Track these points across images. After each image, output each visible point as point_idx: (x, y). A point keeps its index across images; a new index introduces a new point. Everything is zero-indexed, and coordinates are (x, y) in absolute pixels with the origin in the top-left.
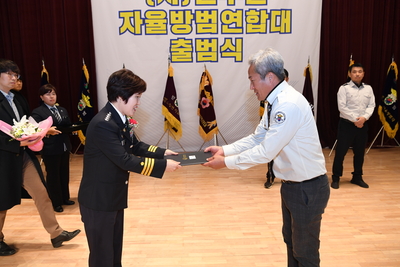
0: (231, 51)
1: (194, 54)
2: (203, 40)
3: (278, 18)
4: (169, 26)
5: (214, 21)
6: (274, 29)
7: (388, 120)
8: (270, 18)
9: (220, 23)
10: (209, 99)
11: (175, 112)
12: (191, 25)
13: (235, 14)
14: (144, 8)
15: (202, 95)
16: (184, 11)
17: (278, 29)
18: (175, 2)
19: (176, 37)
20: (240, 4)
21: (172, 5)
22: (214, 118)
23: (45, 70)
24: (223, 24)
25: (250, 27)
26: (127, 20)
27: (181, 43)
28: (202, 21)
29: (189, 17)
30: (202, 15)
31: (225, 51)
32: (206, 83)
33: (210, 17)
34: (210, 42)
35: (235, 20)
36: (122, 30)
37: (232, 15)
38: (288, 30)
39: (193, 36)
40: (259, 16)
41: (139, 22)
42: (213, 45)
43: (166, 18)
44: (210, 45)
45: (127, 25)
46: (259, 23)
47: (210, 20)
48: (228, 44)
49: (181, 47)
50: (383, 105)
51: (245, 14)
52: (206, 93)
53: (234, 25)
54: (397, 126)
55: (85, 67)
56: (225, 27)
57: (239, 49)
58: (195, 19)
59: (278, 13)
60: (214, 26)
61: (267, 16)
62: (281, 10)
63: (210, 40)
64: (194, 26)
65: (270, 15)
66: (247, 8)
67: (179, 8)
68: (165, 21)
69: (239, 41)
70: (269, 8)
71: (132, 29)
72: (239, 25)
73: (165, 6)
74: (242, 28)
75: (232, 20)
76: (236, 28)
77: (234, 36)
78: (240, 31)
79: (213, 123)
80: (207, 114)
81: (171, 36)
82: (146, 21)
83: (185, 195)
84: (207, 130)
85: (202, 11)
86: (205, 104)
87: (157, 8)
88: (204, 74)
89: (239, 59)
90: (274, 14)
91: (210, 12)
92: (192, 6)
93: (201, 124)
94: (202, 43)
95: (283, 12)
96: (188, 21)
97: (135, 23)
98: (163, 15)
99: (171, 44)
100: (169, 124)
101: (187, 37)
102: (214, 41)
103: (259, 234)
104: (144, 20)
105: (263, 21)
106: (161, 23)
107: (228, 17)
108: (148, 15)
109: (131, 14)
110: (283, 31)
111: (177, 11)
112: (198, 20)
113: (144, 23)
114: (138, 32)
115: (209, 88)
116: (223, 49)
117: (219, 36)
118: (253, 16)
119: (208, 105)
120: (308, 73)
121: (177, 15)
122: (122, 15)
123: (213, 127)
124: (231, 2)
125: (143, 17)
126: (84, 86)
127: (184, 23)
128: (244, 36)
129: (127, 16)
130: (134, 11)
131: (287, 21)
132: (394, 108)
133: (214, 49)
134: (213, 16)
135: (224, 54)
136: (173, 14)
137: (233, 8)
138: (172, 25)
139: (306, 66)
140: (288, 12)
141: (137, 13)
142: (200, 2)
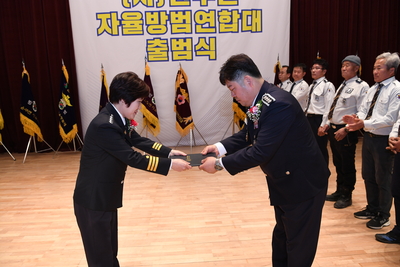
0: (205, 50)
1: (170, 53)
2: (178, 39)
3: (249, 18)
4: (145, 27)
5: (188, 21)
6: (245, 28)
8: (241, 18)
9: (194, 23)
10: (184, 96)
11: (153, 109)
12: (166, 25)
13: (208, 15)
14: (121, 9)
15: (178, 92)
16: (159, 12)
17: (249, 28)
18: (150, 4)
19: (152, 37)
20: (213, 5)
21: (147, 6)
22: (189, 114)
23: (25, 72)
24: (197, 24)
25: (223, 27)
26: (104, 21)
27: (157, 42)
28: (177, 21)
29: (164, 17)
30: (177, 16)
31: (200, 50)
32: (182, 81)
33: (184, 17)
34: (185, 41)
35: (208, 20)
36: (100, 31)
37: (205, 15)
38: (259, 29)
39: (168, 36)
40: (231, 16)
41: (116, 23)
42: (188, 44)
43: (142, 19)
44: (185, 44)
45: (105, 26)
46: (231, 23)
47: (184, 21)
48: (202, 43)
49: (157, 47)
51: (218, 14)
52: (182, 90)
53: (207, 25)
55: (64, 68)
56: (199, 27)
57: (213, 48)
58: (169, 19)
59: (249, 13)
60: (188, 26)
61: (239, 16)
62: (252, 10)
64: (169, 26)
65: (241, 15)
66: (219, 8)
67: (155, 9)
68: (141, 22)
69: (212, 40)
70: (240, 8)
71: (109, 30)
72: (212, 25)
73: (141, 8)
74: (215, 27)
75: (205, 20)
76: (210, 27)
77: (207, 36)
78: (213, 30)
79: (188, 119)
80: (183, 110)
81: (147, 36)
82: (123, 22)
83: (157, 188)
84: (183, 125)
85: (177, 12)
86: (180, 101)
87: (132, 9)
88: (179, 72)
89: (213, 57)
90: (245, 14)
91: (184, 12)
92: (167, 8)
93: (178, 120)
94: (178, 43)
95: (254, 12)
96: (163, 22)
97: (112, 24)
98: (139, 16)
99: (147, 44)
100: (147, 121)
101: (162, 37)
102: (189, 41)
103: (220, 222)
104: (120, 21)
105: (235, 20)
106: (137, 24)
107: (201, 17)
108: (125, 16)
109: (108, 16)
110: (254, 30)
111: (152, 13)
112: (173, 20)
113: (121, 24)
114: (115, 32)
115: (184, 86)
116: (198, 48)
117: (194, 35)
118: (225, 16)
119: (183, 102)
121: (152, 16)
122: (99, 16)
123: (189, 123)
124: (204, 3)
125: (119, 18)
126: (63, 86)
127: (160, 24)
128: (217, 35)
129: (104, 17)
130: (111, 13)
131: (258, 20)
133: (189, 48)
134: (187, 17)
135: (198, 53)
136: (149, 15)
137: (206, 9)
138: (148, 26)
139: (276, 63)
140: (259, 12)
141: (114, 15)
142: (174, 3)
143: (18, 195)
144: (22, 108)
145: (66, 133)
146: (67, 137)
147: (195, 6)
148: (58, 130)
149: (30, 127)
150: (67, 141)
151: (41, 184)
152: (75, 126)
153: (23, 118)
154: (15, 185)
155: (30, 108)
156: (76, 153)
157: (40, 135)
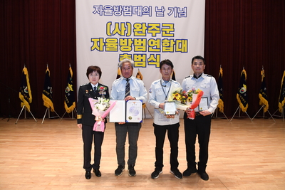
0: (154, 61)
2: (138, 55)
3: (180, 44)
4: (119, 47)
5: (144, 45)
6: (178, 50)
7: (242, 102)
8: (175, 44)
9: (147, 46)
12: (131, 47)
13: (156, 41)
14: (106, 37)
16: (128, 39)
17: (180, 50)
18: (123, 34)
19: (123, 53)
20: (159, 36)
21: (121, 35)
23: (48, 70)
24: (149, 46)
25: (164, 49)
26: (96, 43)
27: (126, 56)
28: (138, 45)
29: (130, 42)
30: (138, 41)
31: (150, 61)
33: (142, 42)
35: (156, 45)
36: (93, 49)
37: (154, 42)
38: (186, 51)
39: (132, 53)
40: (170, 43)
41: (102, 44)
42: (144, 58)
43: (117, 43)
44: (142, 58)
45: (96, 46)
46: (169, 46)
47: (142, 45)
48: (152, 58)
50: (239, 93)
51: (162, 41)
53: (155, 47)
54: (247, 105)
55: (71, 68)
56: (150, 48)
57: (158, 60)
58: (133, 43)
59: (180, 41)
60: (144, 48)
62: (182, 40)
63: (142, 55)
64: (133, 47)
65: (175, 42)
66: (163, 38)
67: (125, 37)
69: (158, 56)
70: (175, 38)
71: (98, 48)
72: (158, 47)
73: (117, 36)
75: (154, 44)
76: (157, 49)
77: (155, 53)
78: (159, 50)
81: (120, 52)
85: (138, 39)
87: (112, 37)
88: (138, 74)
89: (158, 66)
90: (178, 42)
91: (142, 40)
92: (132, 37)
94: (138, 57)
96: (130, 45)
97: (100, 45)
98: (116, 41)
99: (120, 57)
101: (129, 53)
102: (144, 56)
104: (105, 43)
105: (172, 45)
106: (115, 45)
107: (152, 43)
108: (108, 41)
109: (98, 40)
110: (183, 51)
111: (124, 39)
113: (105, 45)
114: (101, 49)
117: (147, 53)
118: (166, 42)
121: (124, 41)
122: (93, 40)
125: (104, 41)
126: (69, 79)
127: (127, 45)
128: (161, 53)
129: (96, 41)
130: (99, 38)
131: (185, 46)
132: (245, 95)
133: (144, 60)
134: (144, 42)
135: (149, 63)
136: (122, 40)
137: (155, 38)
138: (121, 46)
140: (186, 41)
141: (101, 40)
142: (136, 34)
144: (44, 91)
145: (69, 107)
146: (69, 109)
147: (149, 36)
148: (64, 105)
149: (48, 102)
150: (68, 112)
151: (54, 135)
152: (74, 103)
153: (44, 96)
154: (39, 135)
155: (49, 91)
156: (73, 120)
157: (52, 107)
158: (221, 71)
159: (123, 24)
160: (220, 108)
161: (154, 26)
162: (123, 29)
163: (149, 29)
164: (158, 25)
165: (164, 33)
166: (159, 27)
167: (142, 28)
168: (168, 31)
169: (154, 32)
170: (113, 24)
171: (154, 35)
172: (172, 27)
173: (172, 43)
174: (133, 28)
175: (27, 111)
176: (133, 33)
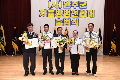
0: (75, 23)
1: (63, 23)
2: (66, 19)
3: (90, 13)
4: (55, 15)
5: (69, 13)
6: (89, 16)
8: (87, 13)
9: (71, 14)
12: (62, 14)
13: (76, 11)
14: (47, 9)
16: (60, 10)
17: (90, 16)
18: (57, 7)
19: (57, 18)
20: (78, 8)
21: (56, 8)
23: (15, 28)
24: (72, 14)
25: (81, 15)
27: (59, 20)
28: (66, 13)
30: (66, 11)
31: (73, 23)
32: (67, 33)
33: (68, 12)
35: (76, 13)
36: (40, 16)
37: (75, 11)
38: (93, 16)
39: (63, 18)
40: (84, 12)
43: (54, 12)
44: (68, 21)
45: (42, 14)
46: (84, 14)
47: (68, 13)
48: (74, 21)
49: (59, 21)
51: (79, 11)
57: (77, 22)
58: (63, 12)
59: (90, 11)
60: (69, 15)
61: (86, 12)
62: (91, 10)
63: (68, 19)
64: (63, 15)
65: (87, 11)
66: (80, 9)
67: (59, 9)
69: (77, 20)
70: (87, 9)
73: (54, 9)
74: (78, 15)
76: (77, 15)
77: (76, 18)
78: (78, 16)
81: (55, 18)
82: (48, 13)
85: (66, 10)
87: (51, 9)
88: (66, 30)
89: (77, 25)
90: (89, 11)
91: (68, 10)
92: (63, 9)
94: (66, 20)
95: (92, 11)
96: (61, 13)
97: (44, 13)
98: (53, 11)
99: (56, 20)
101: (61, 18)
102: (69, 20)
104: (47, 13)
105: (85, 13)
106: (53, 14)
107: (74, 12)
108: (49, 11)
109: (43, 11)
111: (58, 10)
112: (64, 13)
113: (47, 14)
114: (45, 16)
116: (72, 22)
117: (71, 18)
118: (82, 12)
120: (100, 30)
121: (58, 11)
122: (40, 11)
125: (47, 12)
127: (60, 14)
128: (79, 18)
129: (42, 11)
130: (44, 10)
131: (93, 13)
133: (69, 22)
134: (69, 12)
135: (72, 24)
136: (57, 11)
137: (76, 9)
138: (56, 14)
139: (99, 28)
140: (93, 11)
141: (45, 11)
142: (65, 7)
143: (13, 67)
144: (13, 40)
147: (72, 8)
149: (15, 46)
153: (13, 43)
154: (11, 65)
155: (15, 39)
157: (18, 49)
158: (115, 28)
159: (57, 2)
160: (114, 49)
161: (75, 3)
162: (58, 4)
163: (72, 4)
164: (78, 2)
165: (81, 6)
166: (78, 3)
167: (68, 4)
168: (83, 5)
169: (75, 6)
170: (52, 2)
171: (75, 7)
172: (85, 3)
173: (85, 12)
174: (63, 4)
175: (3, 51)
176: (63, 7)
